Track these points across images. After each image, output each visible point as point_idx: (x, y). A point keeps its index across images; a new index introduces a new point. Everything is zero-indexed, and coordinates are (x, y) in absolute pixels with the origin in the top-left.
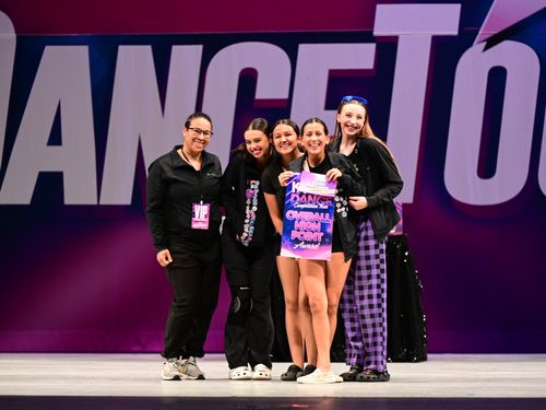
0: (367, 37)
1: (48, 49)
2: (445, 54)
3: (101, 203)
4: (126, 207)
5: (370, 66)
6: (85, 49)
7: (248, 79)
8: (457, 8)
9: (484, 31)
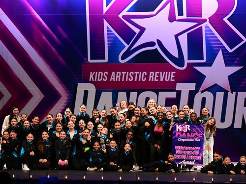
0: (174, 90)
1: (103, 93)
2: (192, 94)
5: (175, 97)
6: (111, 93)
7: (147, 99)
8: (195, 84)
9: (201, 89)
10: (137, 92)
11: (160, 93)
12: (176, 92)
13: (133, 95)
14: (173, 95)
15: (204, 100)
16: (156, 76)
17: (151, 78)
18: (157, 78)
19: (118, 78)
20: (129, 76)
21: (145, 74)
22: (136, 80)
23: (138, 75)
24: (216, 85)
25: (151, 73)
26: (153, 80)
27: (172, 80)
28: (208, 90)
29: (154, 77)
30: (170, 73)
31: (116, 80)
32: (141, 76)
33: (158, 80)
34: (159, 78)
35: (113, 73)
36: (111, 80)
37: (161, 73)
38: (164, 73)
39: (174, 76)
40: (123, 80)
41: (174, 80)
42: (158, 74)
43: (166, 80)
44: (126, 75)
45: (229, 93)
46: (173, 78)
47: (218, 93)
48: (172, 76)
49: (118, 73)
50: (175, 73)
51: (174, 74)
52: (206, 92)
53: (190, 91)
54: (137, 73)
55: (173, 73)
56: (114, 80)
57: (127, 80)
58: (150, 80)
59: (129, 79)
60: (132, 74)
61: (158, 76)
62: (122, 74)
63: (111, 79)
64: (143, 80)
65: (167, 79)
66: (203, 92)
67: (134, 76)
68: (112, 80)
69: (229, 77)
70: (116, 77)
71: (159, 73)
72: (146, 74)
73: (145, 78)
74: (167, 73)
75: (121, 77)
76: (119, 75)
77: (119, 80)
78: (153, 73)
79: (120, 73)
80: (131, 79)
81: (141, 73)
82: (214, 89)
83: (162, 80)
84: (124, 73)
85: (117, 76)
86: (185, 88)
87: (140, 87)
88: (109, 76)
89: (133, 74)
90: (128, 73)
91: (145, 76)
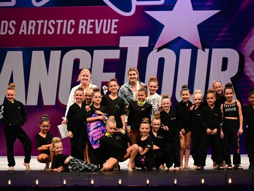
0: (116, 47)
1: (8, 53)
2: (144, 54)
3: (27, 104)
4: (35, 106)
5: (118, 57)
8: (148, 37)
9: (157, 45)
10: (60, 52)
11: (95, 52)
12: (119, 50)
13: (55, 55)
14: (115, 54)
15: (161, 61)
16: (89, 26)
17: (82, 29)
18: (91, 30)
19: (31, 30)
20: (49, 27)
21: (71, 23)
22: (58, 33)
23: (62, 24)
24: (179, 38)
25: (81, 21)
26: (84, 32)
27: (113, 32)
28: (167, 46)
29: (86, 27)
30: (109, 21)
31: (29, 33)
32: (66, 27)
33: (91, 32)
34: (93, 29)
35: (24, 22)
36: (20, 33)
37: (97, 21)
38: (102, 21)
39: (116, 26)
40: (39, 33)
41: (116, 32)
42: (91, 23)
43: (104, 32)
44: (43, 24)
45: (200, 51)
46: (115, 29)
47: (182, 51)
48: (114, 26)
49: (31, 22)
50: (117, 20)
51: (116, 23)
52: (165, 50)
53: (141, 48)
54: (59, 22)
55: (114, 21)
56: (25, 33)
57: (45, 33)
58: (80, 32)
59: (49, 31)
60: (52, 23)
61: (92, 26)
62: (37, 24)
63: (21, 31)
64: (69, 32)
65: (106, 30)
66: (159, 49)
67: (55, 26)
68: (23, 33)
69: (199, 26)
70: (28, 28)
71: (93, 21)
72: (74, 24)
73: (73, 30)
74: (105, 21)
75: (36, 28)
76: (32, 25)
77: (33, 33)
78: (85, 21)
79: (34, 22)
80: (51, 31)
81: (65, 21)
82: (177, 44)
83: (98, 32)
84: (40, 22)
85: (30, 27)
86: (134, 44)
87: (65, 44)
88: (17, 27)
89: (54, 23)
90: (46, 21)
91: (72, 26)
